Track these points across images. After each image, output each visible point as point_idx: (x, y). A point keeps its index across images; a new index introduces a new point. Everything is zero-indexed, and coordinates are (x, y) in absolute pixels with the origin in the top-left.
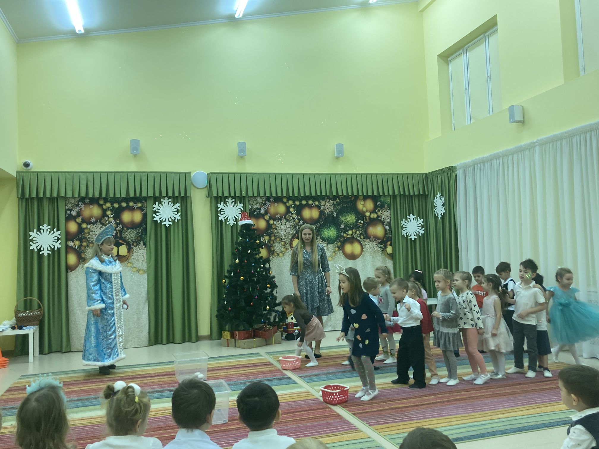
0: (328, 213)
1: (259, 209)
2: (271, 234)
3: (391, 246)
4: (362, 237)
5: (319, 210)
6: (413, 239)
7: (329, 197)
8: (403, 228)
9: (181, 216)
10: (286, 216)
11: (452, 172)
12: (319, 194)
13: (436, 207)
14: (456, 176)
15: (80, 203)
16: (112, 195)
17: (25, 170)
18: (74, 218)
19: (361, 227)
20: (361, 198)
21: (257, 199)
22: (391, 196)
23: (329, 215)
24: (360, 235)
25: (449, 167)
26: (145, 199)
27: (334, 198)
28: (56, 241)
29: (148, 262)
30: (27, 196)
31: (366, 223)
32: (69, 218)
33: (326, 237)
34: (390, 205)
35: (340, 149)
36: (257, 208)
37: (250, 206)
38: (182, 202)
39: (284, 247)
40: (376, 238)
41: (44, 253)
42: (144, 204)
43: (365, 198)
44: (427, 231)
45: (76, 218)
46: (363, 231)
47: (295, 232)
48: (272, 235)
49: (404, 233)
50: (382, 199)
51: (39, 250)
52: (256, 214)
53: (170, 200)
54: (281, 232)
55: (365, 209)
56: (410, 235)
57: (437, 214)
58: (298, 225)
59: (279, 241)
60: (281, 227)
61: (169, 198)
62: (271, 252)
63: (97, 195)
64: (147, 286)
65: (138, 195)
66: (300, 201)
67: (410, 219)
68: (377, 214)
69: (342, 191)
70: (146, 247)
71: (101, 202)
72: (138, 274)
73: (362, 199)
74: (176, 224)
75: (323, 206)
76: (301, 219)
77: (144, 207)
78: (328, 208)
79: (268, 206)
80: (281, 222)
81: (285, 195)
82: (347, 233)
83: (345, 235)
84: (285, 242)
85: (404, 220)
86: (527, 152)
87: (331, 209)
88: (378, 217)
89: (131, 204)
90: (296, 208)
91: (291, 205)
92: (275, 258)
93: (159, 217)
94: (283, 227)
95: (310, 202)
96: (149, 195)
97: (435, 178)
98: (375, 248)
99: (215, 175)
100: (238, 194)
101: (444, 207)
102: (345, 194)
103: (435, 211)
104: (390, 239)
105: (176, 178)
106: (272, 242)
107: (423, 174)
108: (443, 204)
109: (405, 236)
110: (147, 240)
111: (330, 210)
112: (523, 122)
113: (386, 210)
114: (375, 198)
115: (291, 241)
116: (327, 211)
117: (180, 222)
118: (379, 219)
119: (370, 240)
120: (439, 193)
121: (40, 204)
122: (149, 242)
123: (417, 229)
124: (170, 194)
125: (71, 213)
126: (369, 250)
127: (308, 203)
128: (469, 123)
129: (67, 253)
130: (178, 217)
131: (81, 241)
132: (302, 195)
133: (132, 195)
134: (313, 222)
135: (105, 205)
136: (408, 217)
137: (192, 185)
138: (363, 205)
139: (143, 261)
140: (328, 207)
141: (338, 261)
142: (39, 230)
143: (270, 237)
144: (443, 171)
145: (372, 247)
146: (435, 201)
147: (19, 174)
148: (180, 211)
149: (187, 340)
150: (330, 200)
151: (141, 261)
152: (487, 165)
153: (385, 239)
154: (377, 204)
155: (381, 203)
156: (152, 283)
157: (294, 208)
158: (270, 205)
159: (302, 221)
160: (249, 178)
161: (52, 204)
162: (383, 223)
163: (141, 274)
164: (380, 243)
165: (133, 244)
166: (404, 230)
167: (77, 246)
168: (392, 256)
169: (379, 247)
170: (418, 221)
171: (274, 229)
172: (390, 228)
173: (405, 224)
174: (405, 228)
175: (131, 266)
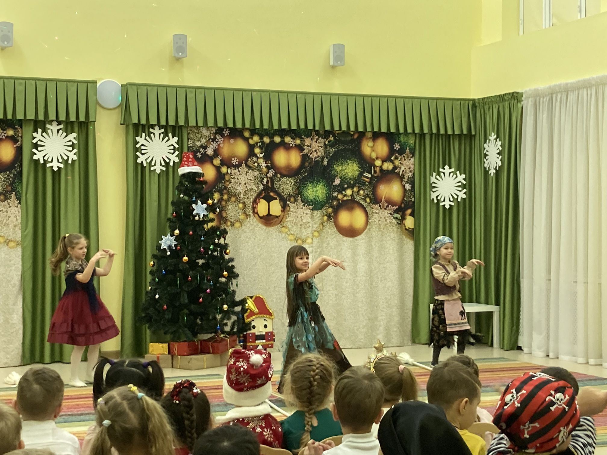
0: (315, 158)
1: (205, 148)
2: (223, 190)
3: (412, 218)
4: (368, 200)
5: (301, 154)
6: (447, 207)
7: (317, 133)
8: (432, 187)
9: (78, 154)
10: (248, 161)
11: (516, 101)
12: (302, 126)
13: (487, 155)
14: (522, 107)
19: (367, 183)
20: (369, 136)
22: (417, 136)
23: (317, 162)
24: (366, 196)
25: (512, 93)
26: (20, 123)
27: (326, 134)
29: (24, 229)
33: (311, 198)
34: (415, 149)
36: (202, 146)
38: (80, 132)
39: (243, 212)
40: (390, 202)
42: (18, 131)
43: (376, 136)
44: (470, 193)
46: (369, 191)
47: (261, 187)
48: (225, 191)
49: (434, 196)
52: (199, 155)
53: (61, 126)
54: (239, 188)
55: (374, 155)
56: (442, 200)
57: (489, 168)
58: (267, 177)
59: (235, 202)
60: (239, 178)
61: (59, 123)
62: (222, 219)
64: (21, 267)
65: (9, 117)
66: (271, 137)
67: (444, 173)
68: (393, 163)
70: (20, 203)
72: (7, 247)
73: (371, 138)
74: (69, 168)
75: (308, 146)
76: (272, 166)
77: (18, 136)
78: (316, 151)
79: (219, 143)
80: (239, 171)
81: (247, 125)
82: (343, 192)
83: (340, 196)
84: (244, 203)
85: (434, 174)
87: (321, 153)
88: (395, 168)
90: (264, 149)
91: (257, 143)
93: (43, 153)
94: (242, 179)
95: (288, 139)
96: (28, 118)
98: (387, 218)
99: (135, 88)
100: (172, 122)
101: (501, 157)
102: (344, 128)
103: (484, 163)
104: (412, 205)
105: (72, 90)
106: (224, 203)
107: (469, 100)
108: (498, 151)
109: (436, 201)
110: (22, 190)
111: (319, 154)
113: (408, 157)
114: (391, 138)
115: (255, 202)
116: (314, 156)
117: (77, 164)
118: (396, 171)
119: (380, 206)
120: (493, 134)
122: (26, 194)
123: (454, 191)
124: (62, 118)
126: (377, 221)
127: (284, 141)
128: (548, 25)
130: (73, 156)
132: (276, 126)
134: (290, 173)
136: (441, 170)
137: (97, 104)
138: (372, 147)
139: (15, 226)
141: (327, 238)
143: (222, 194)
144: (502, 98)
145: (383, 218)
146: (486, 145)
148: (77, 146)
150: (319, 137)
151: (11, 226)
153: (403, 205)
154: (394, 147)
155: (400, 146)
156: (29, 263)
157: (261, 147)
158: (223, 141)
159: (274, 170)
162: (402, 178)
163: (12, 248)
164: (396, 211)
166: (434, 192)
168: (412, 233)
169: (394, 218)
170: (457, 177)
171: (227, 181)
172: (413, 187)
173: (436, 181)
174: (435, 187)
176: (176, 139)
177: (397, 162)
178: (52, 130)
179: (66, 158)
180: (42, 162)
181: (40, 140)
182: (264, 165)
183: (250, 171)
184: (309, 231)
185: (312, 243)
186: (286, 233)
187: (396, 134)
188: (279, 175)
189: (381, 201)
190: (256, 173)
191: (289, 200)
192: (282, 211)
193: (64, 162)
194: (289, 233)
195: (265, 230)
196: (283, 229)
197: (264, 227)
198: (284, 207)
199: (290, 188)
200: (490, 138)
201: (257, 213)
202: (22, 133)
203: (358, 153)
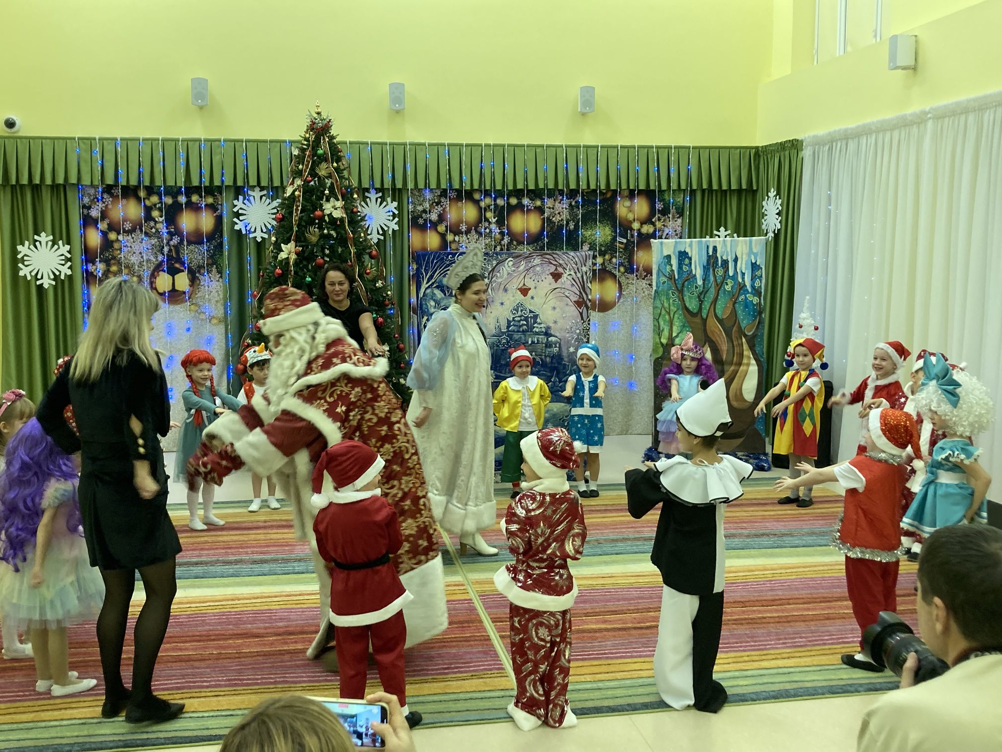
0: (558, 222)
1: (428, 212)
4: (622, 269)
5: (542, 217)
7: (561, 192)
10: (478, 226)
11: (796, 150)
12: (541, 186)
13: (766, 215)
14: (802, 159)
15: (105, 196)
16: (160, 182)
17: (8, 133)
18: (95, 222)
19: (621, 250)
20: (625, 195)
21: (423, 192)
22: (685, 192)
23: (560, 227)
24: (621, 264)
25: (793, 140)
26: (220, 189)
27: (572, 194)
28: (63, 262)
30: (14, 183)
31: (633, 243)
32: (88, 221)
35: (588, 98)
36: (424, 211)
37: (411, 207)
40: (649, 272)
41: (43, 284)
42: (217, 199)
43: (632, 195)
45: (99, 223)
46: (624, 259)
50: (666, 198)
51: (35, 278)
53: (265, 192)
55: (630, 216)
57: (767, 230)
58: (501, 245)
61: (262, 189)
63: (133, 182)
64: (224, 345)
65: (206, 183)
66: (506, 199)
67: (719, 236)
68: (655, 225)
69: (588, 181)
70: (221, 277)
71: (142, 194)
72: (209, 324)
76: (507, 232)
77: (218, 204)
78: (559, 213)
79: (444, 206)
80: (468, 239)
81: (476, 187)
86: (915, 129)
87: (565, 215)
89: (195, 198)
90: (497, 213)
91: (489, 206)
93: (245, 223)
95: (526, 201)
96: (226, 183)
97: (771, 158)
98: (645, 290)
100: (388, 184)
101: (779, 218)
103: (763, 224)
105: (275, 151)
107: (751, 148)
108: (778, 211)
110: (223, 263)
111: (563, 217)
113: (673, 217)
116: (556, 219)
119: (637, 276)
120: (772, 190)
121: (36, 194)
122: (228, 267)
124: (264, 182)
125: (88, 213)
126: (633, 294)
127: (521, 202)
128: (842, 53)
131: (107, 262)
132: (510, 187)
135: (149, 199)
139: (217, 302)
140: (560, 210)
142: (33, 242)
144: (782, 146)
145: (640, 289)
146: (764, 203)
151: (213, 301)
152: (852, 145)
154: (655, 207)
155: (663, 205)
156: (234, 342)
157: (493, 211)
158: (449, 205)
159: (509, 236)
160: (410, 154)
161: (57, 194)
163: (215, 325)
165: (199, 272)
167: (101, 271)
175: (197, 311)
176: (395, 204)
177: (659, 225)
178: (254, 197)
179: (269, 226)
180: (244, 232)
181: (241, 209)
182: (497, 231)
183: (480, 238)
187: (658, 191)
188: (515, 243)
189: (638, 270)
190: (488, 241)
193: (268, 232)
200: (770, 194)
202: (222, 201)
203: (611, 215)
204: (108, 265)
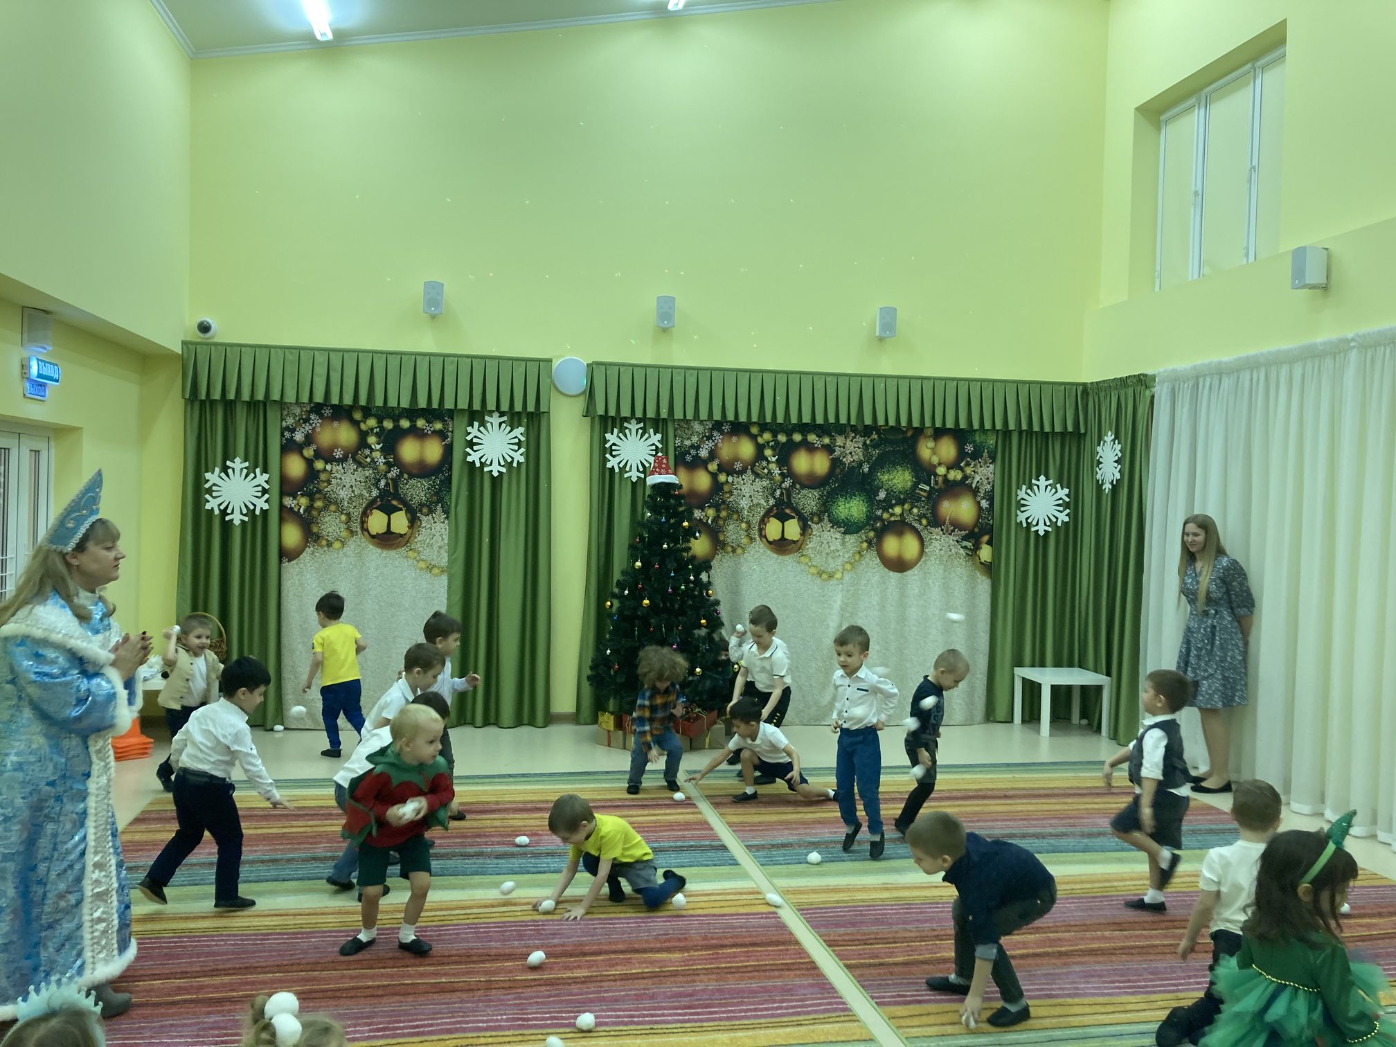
0: (849, 464)
1: (698, 448)
2: (720, 505)
3: (989, 547)
4: (924, 522)
5: (831, 457)
6: (1041, 533)
7: (854, 429)
8: (1020, 505)
9: (527, 455)
10: (755, 465)
11: (1144, 387)
12: (832, 420)
13: (1101, 463)
14: (1153, 397)
15: (313, 417)
16: (379, 402)
17: (201, 338)
18: (299, 448)
19: (924, 499)
20: (929, 434)
21: (692, 424)
22: (1000, 433)
23: (852, 469)
24: (921, 517)
25: (1139, 375)
26: (451, 413)
27: (867, 431)
28: (260, 494)
29: (452, 552)
30: (203, 397)
31: (937, 490)
32: (289, 447)
33: (843, 517)
34: (996, 453)
35: (889, 321)
36: (692, 446)
37: (678, 442)
38: (530, 424)
39: (746, 534)
40: (956, 525)
41: (233, 520)
42: (448, 425)
43: (939, 433)
44: (1075, 516)
45: (303, 448)
46: (927, 510)
47: (772, 502)
48: (723, 506)
49: (1022, 517)
50: (977, 439)
51: (224, 513)
52: (688, 458)
53: (505, 418)
54: (742, 502)
55: (935, 460)
56: (1034, 523)
57: (1102, 481)
58: (781, 488)
59: (737, 520)
60: (743, 489)
61: (502, 414)
62: (718, 544)
63: (348, 400)
64: (446, 601)
65: (435, 405)
66: (789, 434)
67: (1038, 486)
68: (963, 471)
69: (887, 415)
70: (447, 518)
71: (358, 416)
72: (430, 574)
73: (931, 436)
74: (514, 472)
75: (840, 447)
76: (789, 473)
77: (448, 431)
78: (851, 453)
79: (716, 441)
80: (743, 480)
81: (755, 418)
82: (890, 510)
83: (886, 516)
84: (748, 523)
85: (1024, 487)
86: (1328, 362)
87: (859, 455)
88: (965, 477)
89: (420, 423)
90: (777, 450)
91: (768, 443)
92: (727, 557)
93: (479, 454)
94: (747, 489)
95: (812, 438)
96: (459, 407)
97: (1106, 397)
98: (951, 547)
99: (603, 368)
100: (651, 414)
101: (1119, 466)
102: (892, 423)
103: (1097, 473)
104: (989, 530)
105: (520, 370)
106: (721, 522)
107: (1077, 384)
108: (1116, 458)
109: (1025, 525)
110: (450, 502)
111: (856, 457)
112: (1325, 288)
113: (986, 463)
114: (960, 436)
115: (763, 521)
116: (847, 460)
117: (524, 467)
118: (967, 482)
119: (942, 530)
120: (1110, 433)
121: (229, 412)
122: (456, 507)
123: (1052, 511)
124: (505, 407)
125: (292, 437)
126: (937, 551)
127: (806, 439)
128: (1196, 276)
129: (281, 520)
130: (519, 457)
131: (311, 496)
132: (794, 420)
133: (422, 403)
134: (813, 482)
135: (365, 422)
136: (1034, 481)
137: (552, 388)
138: (932, 449)
139: (440, 547)
140: (852, 450)
141: (867, 572)
142: (225, 469)
143: (718, 511)
144: (1123, 382)
145: (946, 546)
146: (1099, 449)
147: (188, 348)
148: (524, 444)
149: (526, 721)
150: (856, 435)
151: (436, 547)
152: (1227, 382)
153: (976, 530)
154: (965, 449)
155: (974, 447)
156: (458, 597)
157: (773, 448)
158: (723, 439)
159: (791, 478)
160: (678, 379)
161: (254, 413)
162: (975, 492)
163: (436, 575)
164: (964, 538)
165: (421, 511)
166: (1022, 512)
167: (303, 507)
168: (990, 569)
169: (962, 547)
170: (1056, 492)
171: (727, 493)
172: (992, 504)
173: (1026, 497)
174: (1024, 505)
175: (415, 558)
176: (659, 436)
177: (969, 470)
178: (492, 423)
179: (509, 460)
180: (478, 465)
181: (475, 437)
182: (777, 471)
183: (757, 480)
184: (839, 561)
185: (842, 578)
186: (807, 564)
187: (969, 431)
188: (798, 486)
189: (944, 524)
190: (766, 483)
191: (812, 520)
192: (801, 535)
193: (507, 466)
194: (810, 564)
195: (777, 559)
196: (802, 558)
197: (775, 556)
198: (805, 529)
199: (813, 504)
200: (1106, 438)
201: (765, 537)
202: (453, 427)
203: (911, 456)
204: (312, 500)
